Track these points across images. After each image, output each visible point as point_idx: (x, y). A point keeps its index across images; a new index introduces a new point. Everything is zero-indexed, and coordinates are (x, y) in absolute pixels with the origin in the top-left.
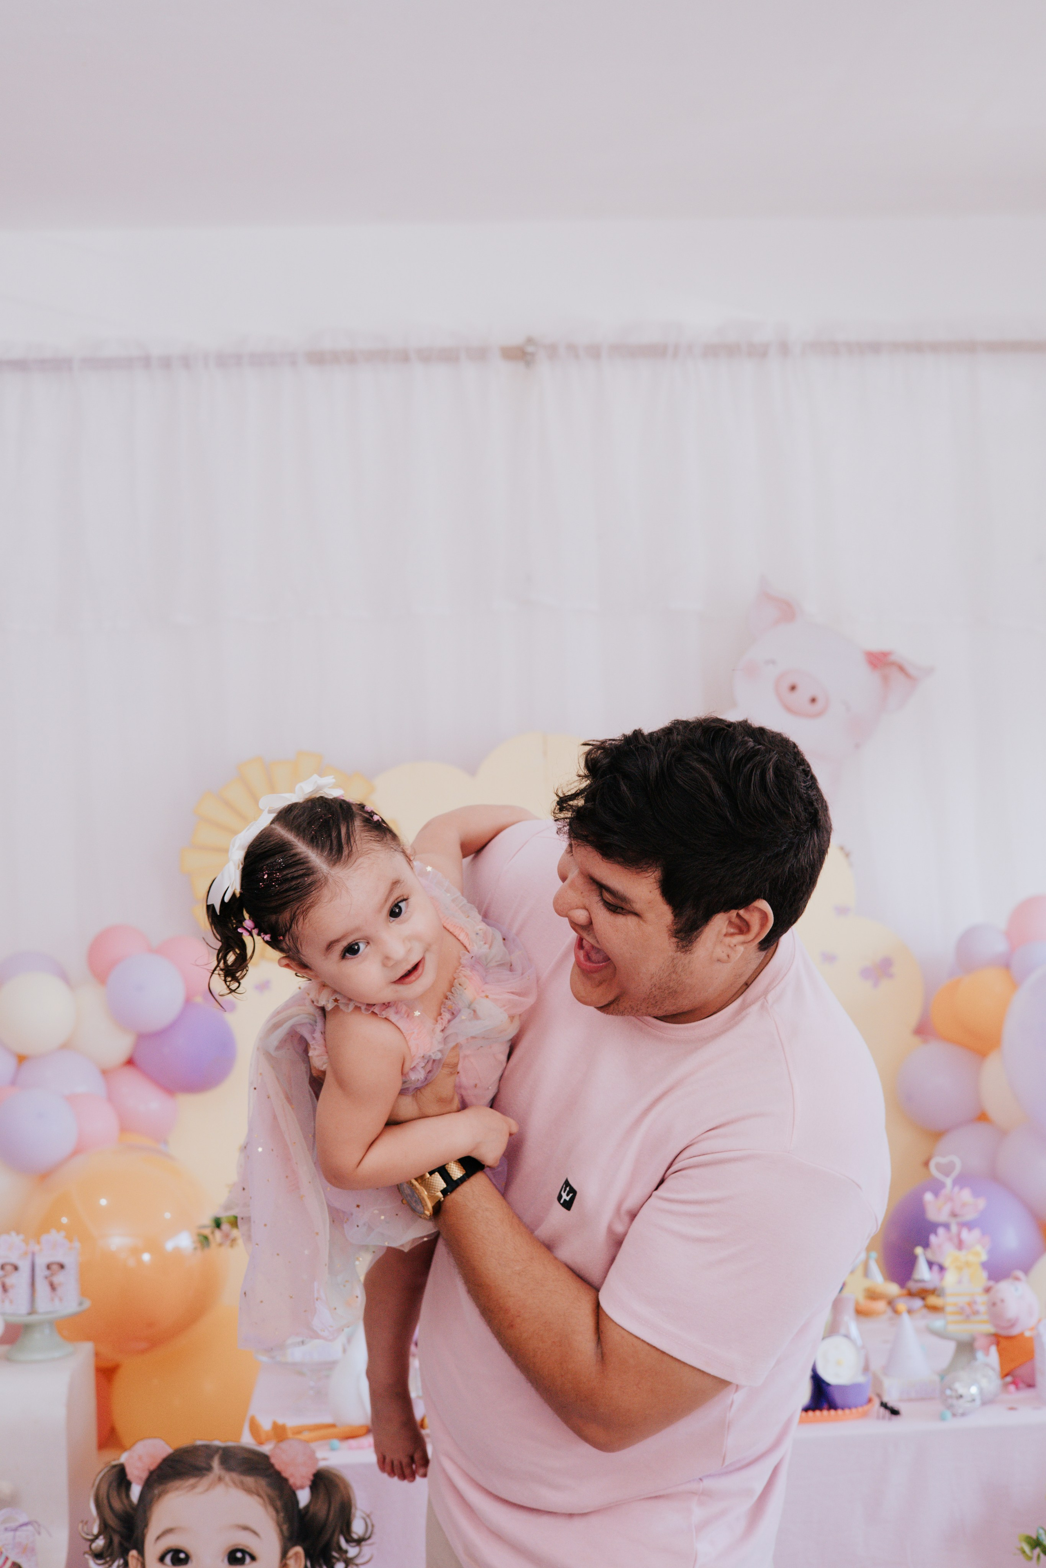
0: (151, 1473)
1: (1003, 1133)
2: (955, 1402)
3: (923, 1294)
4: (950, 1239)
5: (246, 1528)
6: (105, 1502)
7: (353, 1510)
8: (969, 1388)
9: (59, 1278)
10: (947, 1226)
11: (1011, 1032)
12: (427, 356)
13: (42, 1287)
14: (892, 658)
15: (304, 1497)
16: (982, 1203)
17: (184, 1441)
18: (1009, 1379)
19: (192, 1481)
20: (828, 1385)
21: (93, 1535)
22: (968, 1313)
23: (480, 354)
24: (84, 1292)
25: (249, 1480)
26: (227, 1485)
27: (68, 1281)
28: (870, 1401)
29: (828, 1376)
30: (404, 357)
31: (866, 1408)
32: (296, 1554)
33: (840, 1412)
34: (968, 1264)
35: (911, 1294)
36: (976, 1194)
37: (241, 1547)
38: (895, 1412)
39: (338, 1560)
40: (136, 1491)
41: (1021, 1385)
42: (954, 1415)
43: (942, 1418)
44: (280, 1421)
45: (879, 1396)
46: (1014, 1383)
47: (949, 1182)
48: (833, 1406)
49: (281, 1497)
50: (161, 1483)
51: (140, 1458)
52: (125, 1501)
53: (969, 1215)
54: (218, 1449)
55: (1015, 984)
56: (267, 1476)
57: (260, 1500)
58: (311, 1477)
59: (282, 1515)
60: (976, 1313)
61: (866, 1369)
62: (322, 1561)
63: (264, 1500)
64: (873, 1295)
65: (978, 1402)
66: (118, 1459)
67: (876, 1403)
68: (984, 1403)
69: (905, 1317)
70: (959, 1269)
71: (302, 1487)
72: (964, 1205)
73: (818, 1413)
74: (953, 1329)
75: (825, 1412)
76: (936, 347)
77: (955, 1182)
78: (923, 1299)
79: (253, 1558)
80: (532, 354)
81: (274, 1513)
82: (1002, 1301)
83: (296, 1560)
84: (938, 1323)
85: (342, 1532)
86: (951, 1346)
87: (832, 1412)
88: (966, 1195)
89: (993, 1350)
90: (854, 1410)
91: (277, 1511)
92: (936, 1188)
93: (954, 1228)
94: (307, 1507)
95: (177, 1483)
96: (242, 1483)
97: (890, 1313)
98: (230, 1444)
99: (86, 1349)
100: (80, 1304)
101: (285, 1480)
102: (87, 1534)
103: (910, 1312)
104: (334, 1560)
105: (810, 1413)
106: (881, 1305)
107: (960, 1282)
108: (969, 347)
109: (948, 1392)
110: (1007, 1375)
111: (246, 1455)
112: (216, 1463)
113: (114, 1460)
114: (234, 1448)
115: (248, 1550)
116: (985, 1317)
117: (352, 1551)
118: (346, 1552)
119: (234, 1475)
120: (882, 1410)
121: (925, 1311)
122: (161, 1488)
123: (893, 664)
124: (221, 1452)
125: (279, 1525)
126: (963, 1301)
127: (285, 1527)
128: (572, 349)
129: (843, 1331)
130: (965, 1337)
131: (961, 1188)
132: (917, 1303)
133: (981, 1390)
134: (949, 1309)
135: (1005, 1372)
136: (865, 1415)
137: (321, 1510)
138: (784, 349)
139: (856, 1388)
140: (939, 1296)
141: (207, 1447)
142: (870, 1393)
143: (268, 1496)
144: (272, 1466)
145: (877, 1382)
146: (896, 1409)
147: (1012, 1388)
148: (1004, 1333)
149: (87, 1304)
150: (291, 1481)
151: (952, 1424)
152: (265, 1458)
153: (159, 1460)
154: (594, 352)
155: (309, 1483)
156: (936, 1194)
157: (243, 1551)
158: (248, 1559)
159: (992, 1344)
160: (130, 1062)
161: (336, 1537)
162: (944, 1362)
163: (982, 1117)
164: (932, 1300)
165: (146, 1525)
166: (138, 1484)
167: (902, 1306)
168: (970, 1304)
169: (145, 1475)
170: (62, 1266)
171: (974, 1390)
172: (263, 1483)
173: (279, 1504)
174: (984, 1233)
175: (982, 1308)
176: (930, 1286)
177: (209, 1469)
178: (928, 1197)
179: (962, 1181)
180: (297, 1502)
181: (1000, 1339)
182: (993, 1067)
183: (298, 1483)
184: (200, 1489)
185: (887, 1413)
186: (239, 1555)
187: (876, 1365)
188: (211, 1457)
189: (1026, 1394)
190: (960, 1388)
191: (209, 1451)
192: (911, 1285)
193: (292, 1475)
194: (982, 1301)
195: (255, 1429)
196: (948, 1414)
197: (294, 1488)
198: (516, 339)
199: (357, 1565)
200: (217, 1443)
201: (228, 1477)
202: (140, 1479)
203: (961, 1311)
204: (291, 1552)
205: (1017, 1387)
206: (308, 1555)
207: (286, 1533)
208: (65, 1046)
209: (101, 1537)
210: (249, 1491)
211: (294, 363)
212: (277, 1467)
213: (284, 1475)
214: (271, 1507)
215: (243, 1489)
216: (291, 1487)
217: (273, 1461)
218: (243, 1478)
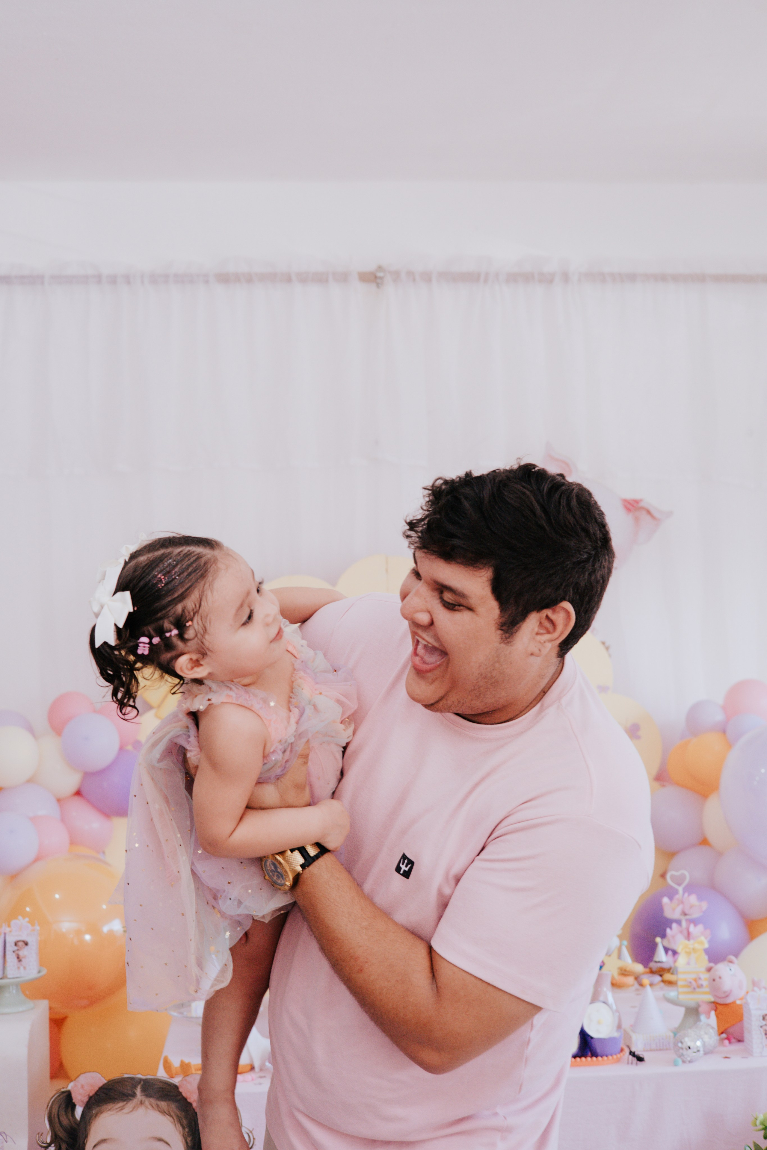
0: (91, 1098)
1: (720, 854)
2: (685, 1052)
3: (661, 972)
4: (681, 932)
5: (160, 1140)
6: (56, 1119)
8: (696, 1042)
9: (24, 952)
10: (679, 922)
11: (726, 779)
12: (304, 278)
13: (11, 958)
14: (641, 504)
16: (704, 905)
17: (115, 1075)
18: (724, 1035)
19: (121, 1104)
20: (592, 1038)
21: (47, 1144)
22: (695, 986)
23: (343, 278)
24: (42, 963)
25: (163, 1104)
26: (146, 1107)
27: (30, 954)
28: (622, 1050)
29: (591, 1032)
30: (288, 279)
31: (619, 1056)
33: (600, 1058)
34: (694, 950)
35: (652, 972)
36: (700, 899)
38: (640, 1059)
40: (79, 1111)
41: (733, 1040)
42: (684, 1062)
43: (675, 1064)
44: (187, 1060)
45: (629, 1047)
46: (728, 1039)
47: (680, 889)
48: (594, 1054)
49: (186, 1117)
50: (98, 1106)
51: (82, 1087)
52: (71, 1118)
53: (695, 914)
54: (141, 1080)
55: (730, 745)
56: (177, 1101)
57: (171, 1119)
59: (187, 1130)
60: (701, 986)
61: (619, 1027)
63: (174, 1119)
64: (624, 972)
65: (702, 1052)
66: (67, 1088)
67: (627, 1052)
68: (706, 1053)
69: (648, 988)
70: (688, 954)
72: (692, 907)
73: (583, 1059)
74: (682, 997)
75: (589, 1059)
76: (676, 278)
77: (684, 891)
78: (661, 976)
80: (381, 278)
81: (181, 1129)
82: (720, 978)
84: (672, 993)
86: (682, 1010)
87: (594, 1058)
88: (693, 899)
89: (713, 1013)
90: (610, 1058)
91: (183, 1128)
92: (671, 894)
93: (684, 924)
95: (110, 1106)
96: (157, 1106)
97: (637, 985)
98: (149, 1077)
99: (43, 1005)
100: (39, 972)
101: (190, 1104)
102: (43, 1143)
103: (651, 985)
105: (578, 1059)
106: (630, 980)
107: (688, 964)
108: (701, 279)
109: (680, 1045)
110: (722, 1033)
111: (161, 1085)
112: (138, 1091)
113: (63, 1088)
114: (152, 1079)
116: (707, 990)
119: (152, 1100)
120: (631, 1057)
121: (662, 984)
122: (98, 1109)
123: (643, 508)
124: (142, 1082)
125: (185, 1138)
126: (690, 977)
127: (189, 1139)
128: (411, 274)
129: (602, 998)
130: (692, 1004)
131: (689, 895)
132: (657, 979)
133: (704, 1044)
134: (680, 983)
135: (721, 1031)
136: (618, 1061)
138: (566, 277)
139: (612, 1040)
140: (672, 974)
141: (132, 1079)
142: (622, 1045)
143: (178, 1117)
144: (180, 1093)
145: (627, 1036)
146: (641, 1056)
147: (727, 1042)
148: (720, 1001)
149: (44, 972)
150: (195, 1105)
151: (682, 1068)
152: (176, 1087)
153: (97, 1089)
154: (427, 277)
156: (671, 899)
159: (712, 1009)
160: (78, 793)
162: (676, 1022)
163: (704, 842)
164: (667, 976)
165: (86, 1137)
166: (81, 1106)
167: (646, 980)
168: (695, 980)
169: (86, 1099)
170: (26, 944)
171: (699, 1043)
172: (173, 1106)
173: (185, 1122)
174: (706, 928)
175: (705, 983)
176: (665, 966)
177: (134, 1095)
178: (665, 900)
179: (690, 889)
181: (718, 1005)
182: (712, 806)
184: (126, 1110)
185: (635, 1059)
187: (626, 1025)
188: (135, 1087)
189: (736, 1047)
190: (688, 1042)
191: (134, 1082)
192: (652, 965)
193: (195, 1101)
194: (705, 976)
195: (167, 1065)
196: (680, 1061)
197: (196, 1110)
198: (371, 267)
200: (140, 1076)
201: (147, 1101)
202: (83, 1102)
203: (689, 985)
205: (730, 1042)
207: (190, 1145)
208: (30, 781)
209: (53, 1145)
210: (163, 1112)
211: (207, 282)
212: (184, 1094)
213: (189, 1100)
214: (179, 1124)
215: (159, 1111)
216: (194, 1109)
217: (181, 1090)
218: (159, 1102)
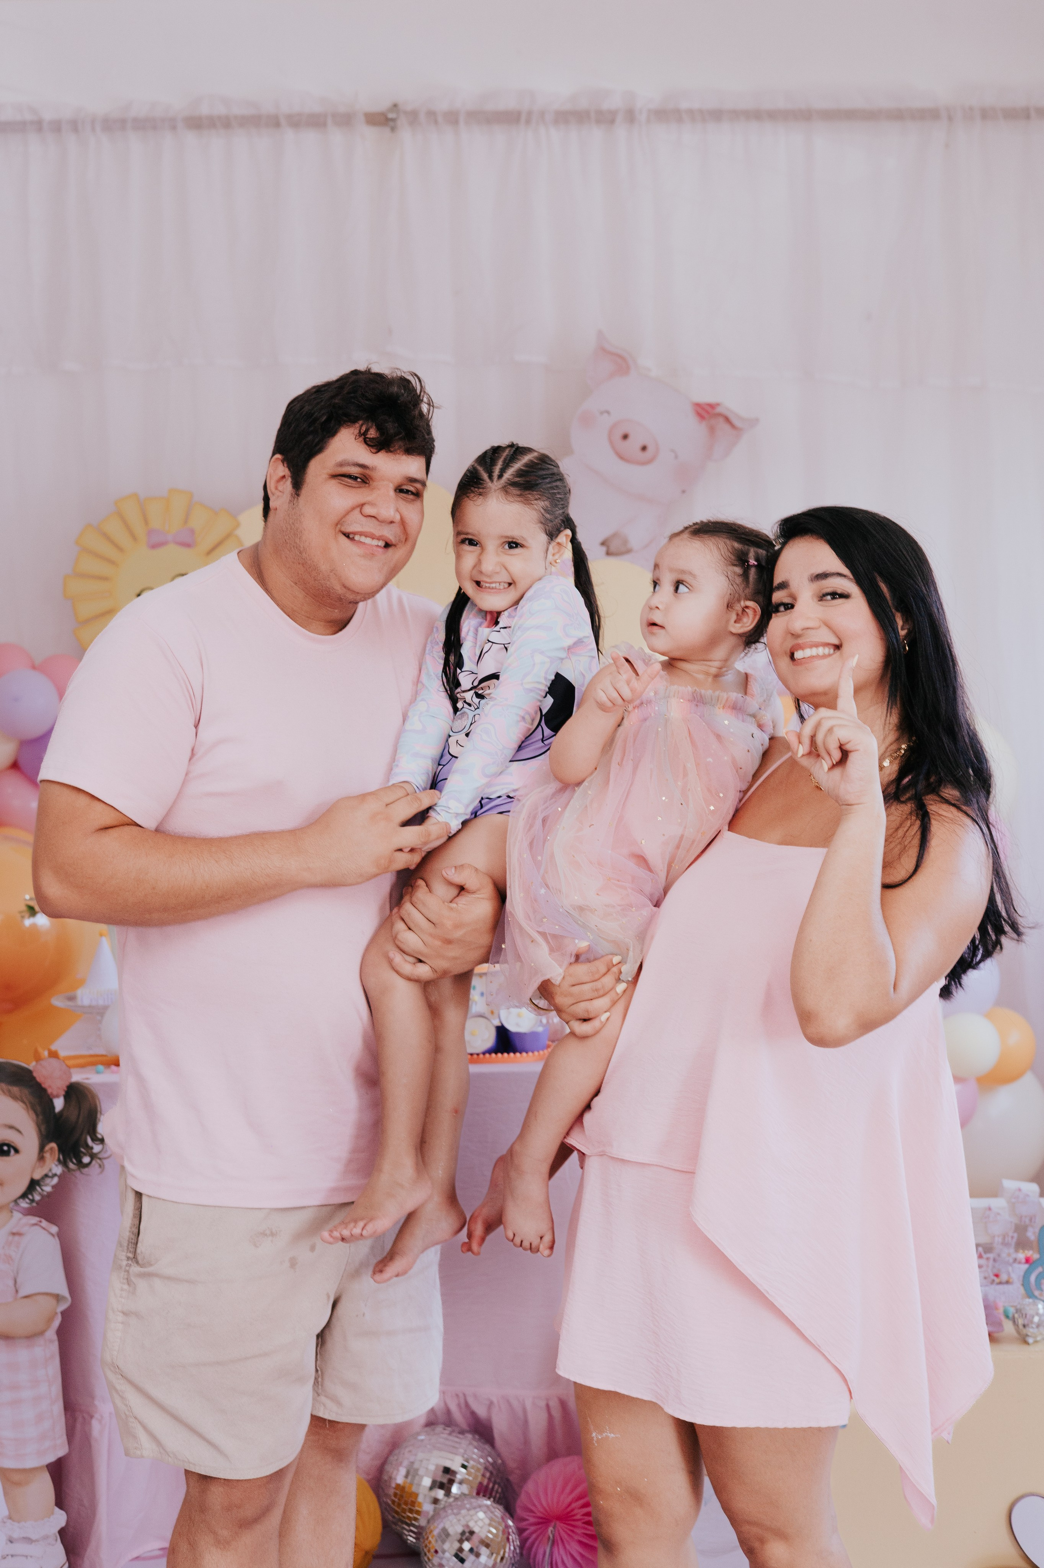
5: (11, 1127)
7: (98, 1115)
12: (297, 122)
14: (718, 410)
15: (59, 1104)
20: (511, 1033)
25: (15, 1090)
29: (512, 1027)
30: (274, 122)
32: (52, 1149)
33: (518, 1054)
37: (6, 1142)
39: (85, 1154)
48: (513, 1050)
49: (40, 1104)
56: (29, 1087)
57: (24, 1106)
58: (66, 1089)
59: (41, 1117)
62: (72, 1155)
63: (26, 1105)
71: (58, 1096)
73: (499, 1055)
75: (506, 1054)
79: (17, 1151)
80: (395, 120)
81: (34, 1116)
83: (51, 1154)
85: (89, 1133)
87: (512, 1054)
90: (530, 1054)
91: (37, 1115)
94: (61, 1112)
96: (9, 1091)
101: (44, 1090)
104: (82, 1155)
105: (493, 1055)
111: (14, 1070)
115: (12, 1144)
117: (97, 1148)
118: (92, 1148)
119: (4, 1085)
123: (719, 415)
125: (38, 1126)
127: (43, 1128)
128: (432, 114)
137: (73, 1115)
139: (534, 1034)
143: (31, 1103)
144: (34, 1078)
150: (49, 1091)
152: (29, 1072)
154: (453, 118)
155: (63, 1093)
157: (9, 1145)
158: (12, 1152)
161: (84, 1136)
172: (26, 1091)
173: (39, 1109)
180: (53, 1108)
183: (55, 1093)
186: (5, 1148)
193: (50, 1087)
197: (51, 1097)
198: (380, 106)
199: (100, 1159)
204: (47, 1148)
206: (61, 1150)
207: (44, 1132)
210: (14, 1098)
211: (174, 128)
212: (38, 1079)
213: (43, 1086)
214: (33, 1112)
215: (10, 1096)
216: (48, 1096)
217: (35, 1074)
218: (10, 1088)
